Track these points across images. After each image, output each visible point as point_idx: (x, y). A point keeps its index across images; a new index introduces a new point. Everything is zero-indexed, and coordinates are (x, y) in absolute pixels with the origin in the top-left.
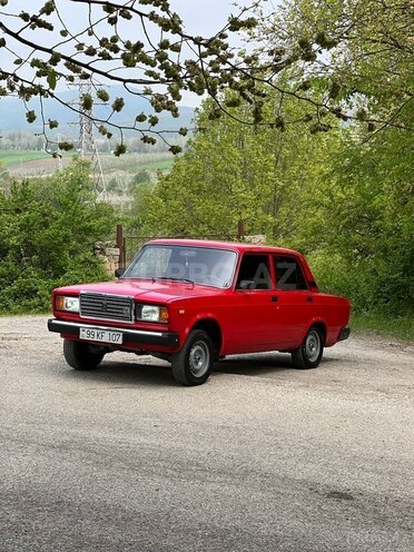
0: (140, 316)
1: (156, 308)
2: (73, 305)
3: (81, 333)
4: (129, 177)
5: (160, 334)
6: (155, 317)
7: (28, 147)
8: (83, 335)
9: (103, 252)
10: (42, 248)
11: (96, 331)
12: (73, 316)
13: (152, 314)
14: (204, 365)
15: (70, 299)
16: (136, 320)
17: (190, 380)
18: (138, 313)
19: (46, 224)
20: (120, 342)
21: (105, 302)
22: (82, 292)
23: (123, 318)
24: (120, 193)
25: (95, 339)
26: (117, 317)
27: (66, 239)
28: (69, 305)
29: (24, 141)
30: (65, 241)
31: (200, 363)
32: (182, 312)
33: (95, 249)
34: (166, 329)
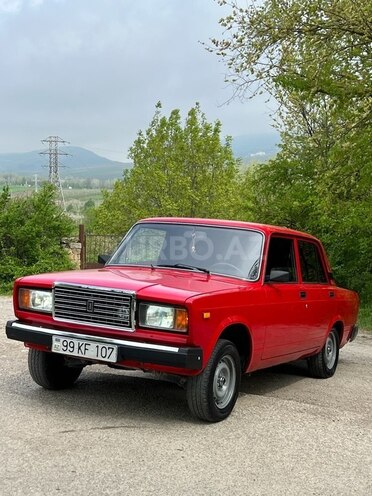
0: (144, 321)
1: (168, 310)
2: (44, 301)
3: (55, 343)
4: (81, 204)
5: (176, 350)
6: (166, 323)
7: (16, 183)
8: (57, 347)
9: (68, 245)
10: (18, 241)
11: (76, 342)
12: (43, 318)
13: (161, 318)
14: (229, 389)
15: (39, 293)
16: (137, 327)
17: (213, 414)
18: (140, 316)
19: (22, 223)
20: (113, 359)
21: (91, 299)
22: (56, 283)
23: (118, 323)
24: (75, 213)
25: (75, 354)
26: (109, 322)
27: (38, 235)
28: (37, 301)
29: (13, 179)
30: (37, 236)
31: (224, 388)
32: (207, 315)
33: (62, 243)
34: (184, 341)
